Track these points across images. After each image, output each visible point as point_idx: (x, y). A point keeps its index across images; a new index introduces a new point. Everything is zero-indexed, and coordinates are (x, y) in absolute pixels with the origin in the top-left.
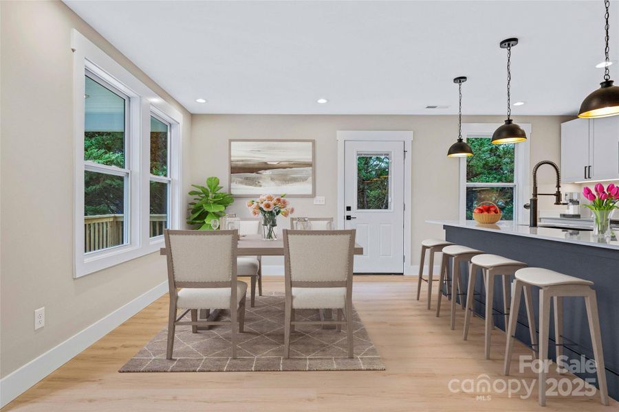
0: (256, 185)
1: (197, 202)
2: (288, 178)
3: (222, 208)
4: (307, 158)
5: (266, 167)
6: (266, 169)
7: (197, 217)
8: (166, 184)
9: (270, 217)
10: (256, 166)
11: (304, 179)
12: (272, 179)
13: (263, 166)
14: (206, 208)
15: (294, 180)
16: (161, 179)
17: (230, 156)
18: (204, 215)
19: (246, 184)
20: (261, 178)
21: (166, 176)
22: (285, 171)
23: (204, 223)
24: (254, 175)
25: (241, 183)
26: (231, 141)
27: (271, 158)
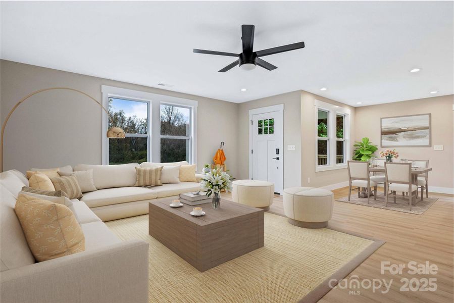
0: (395, 141)
1: (357, 149)
2: (414, 136)
3: (370, 153)
4: (426, 124)
5: (401, 131)
6: (400, 132)
7: (358, 157)
8: (343, 142)
9: (389, 158)
10: (395, 131)
11: (424, 137)
12: (404, 137)
13: (399, 130)
14: (361, 152)
15: (418, 137)
16: (340, 139)
17: (381, 126)
18: (361, 156)
19: (390, 140)
20: (398, 137)
21: (343, 138)
22: (411, 133)
23: (361, 159)
24: (394, 135)
25: (387, 140)
26: (381, 119)
27: (403, 126)
